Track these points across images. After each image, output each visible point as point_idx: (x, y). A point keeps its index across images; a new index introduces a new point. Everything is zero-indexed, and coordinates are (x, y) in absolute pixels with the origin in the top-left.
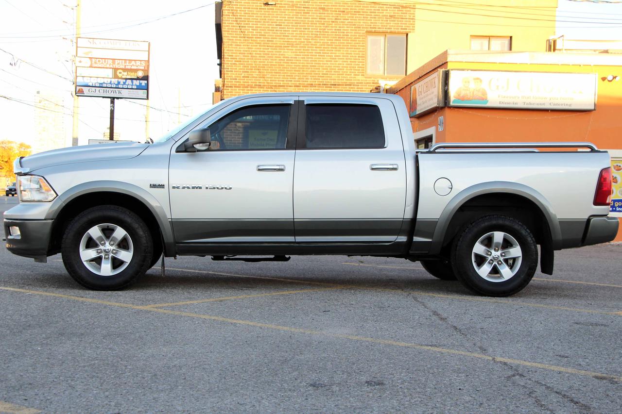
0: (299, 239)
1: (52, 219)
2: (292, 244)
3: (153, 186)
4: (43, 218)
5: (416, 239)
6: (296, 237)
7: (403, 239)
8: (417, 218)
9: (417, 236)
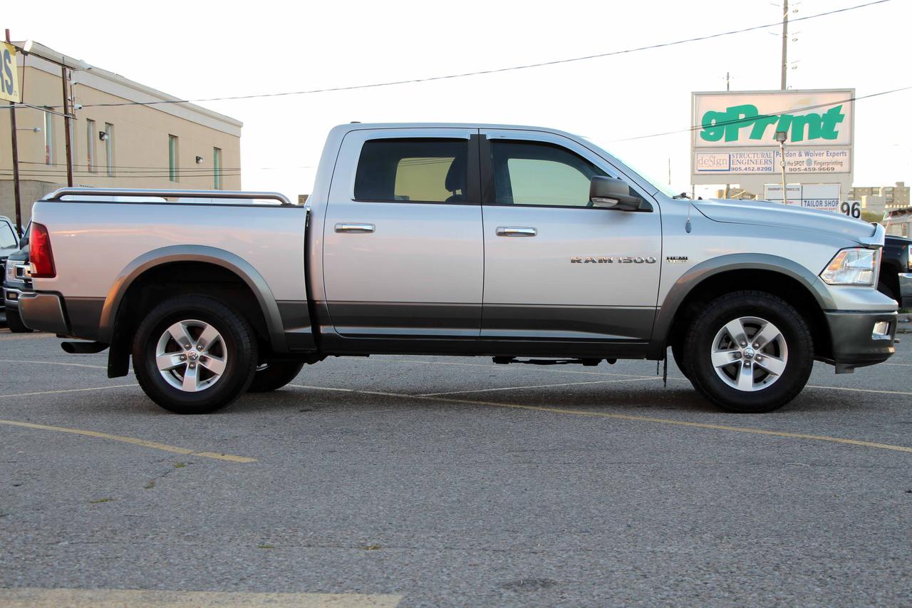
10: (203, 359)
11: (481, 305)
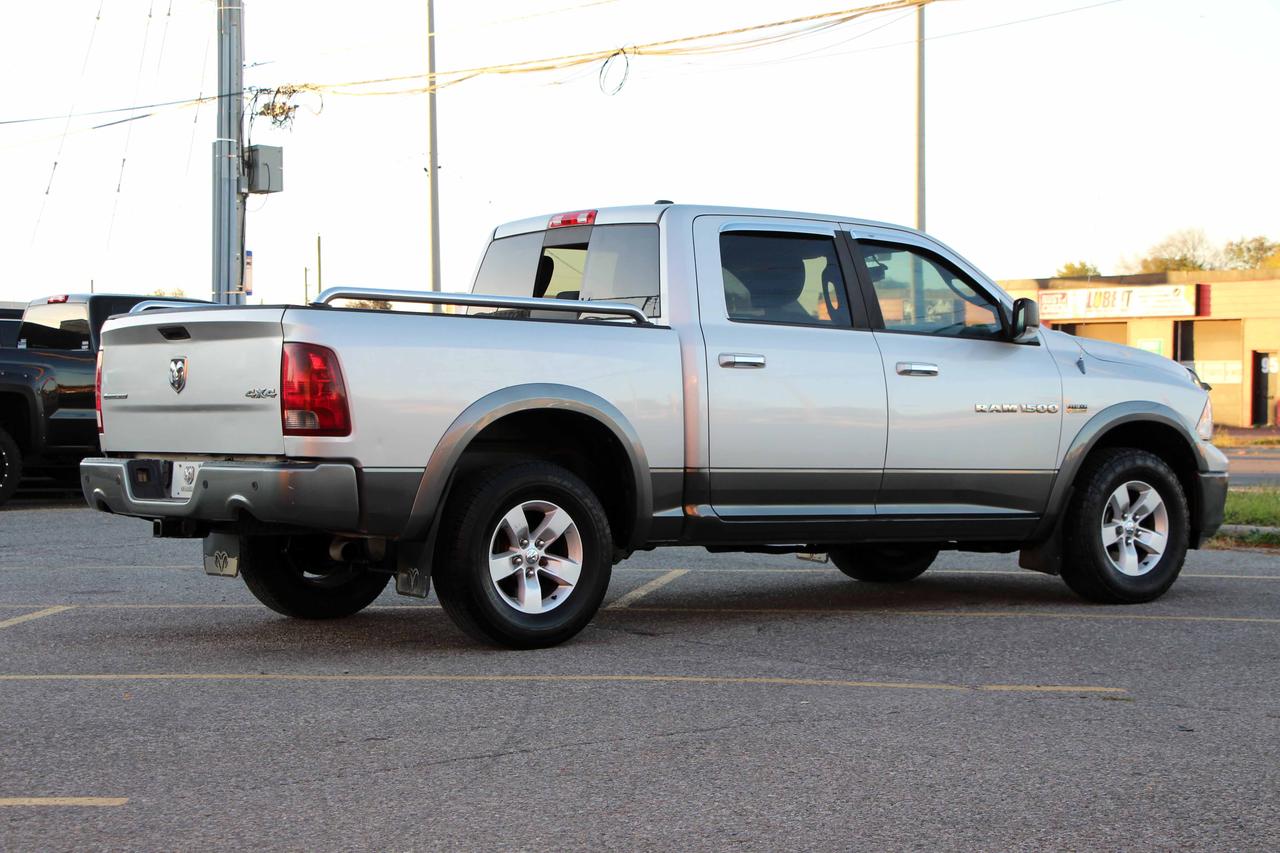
10: (543, 562)
11: (881, 471)
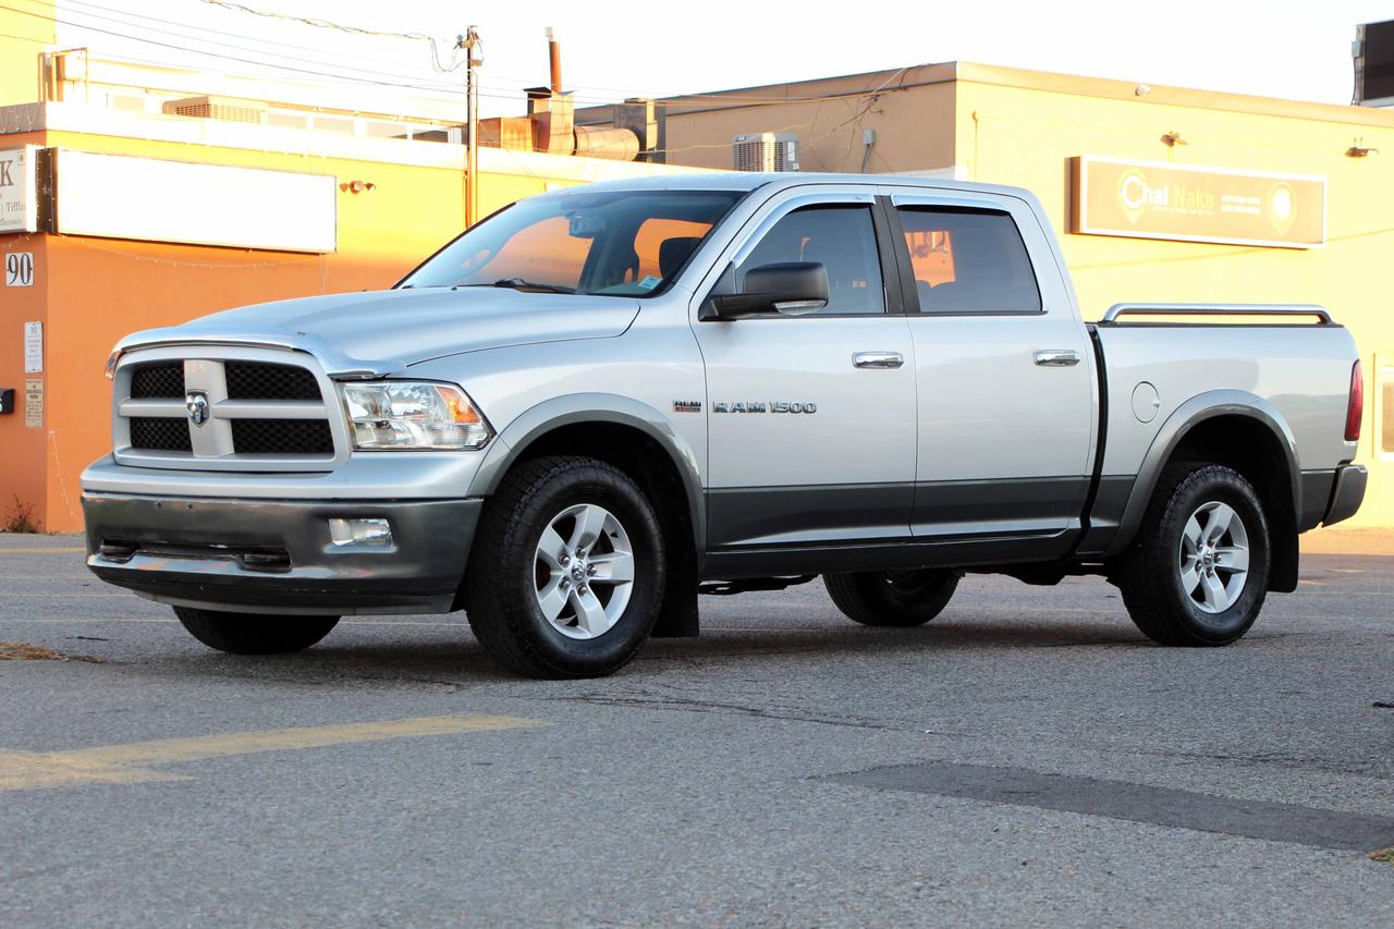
0: (920, 530)
1: (481, 497)
2: (903, 544)
3: (680, 406)
4: (463, 494)
5: (1096, 523)
6: (913, 527)
7: (1075, 523)
8: (1103, 474)
9: (1095, 516)
